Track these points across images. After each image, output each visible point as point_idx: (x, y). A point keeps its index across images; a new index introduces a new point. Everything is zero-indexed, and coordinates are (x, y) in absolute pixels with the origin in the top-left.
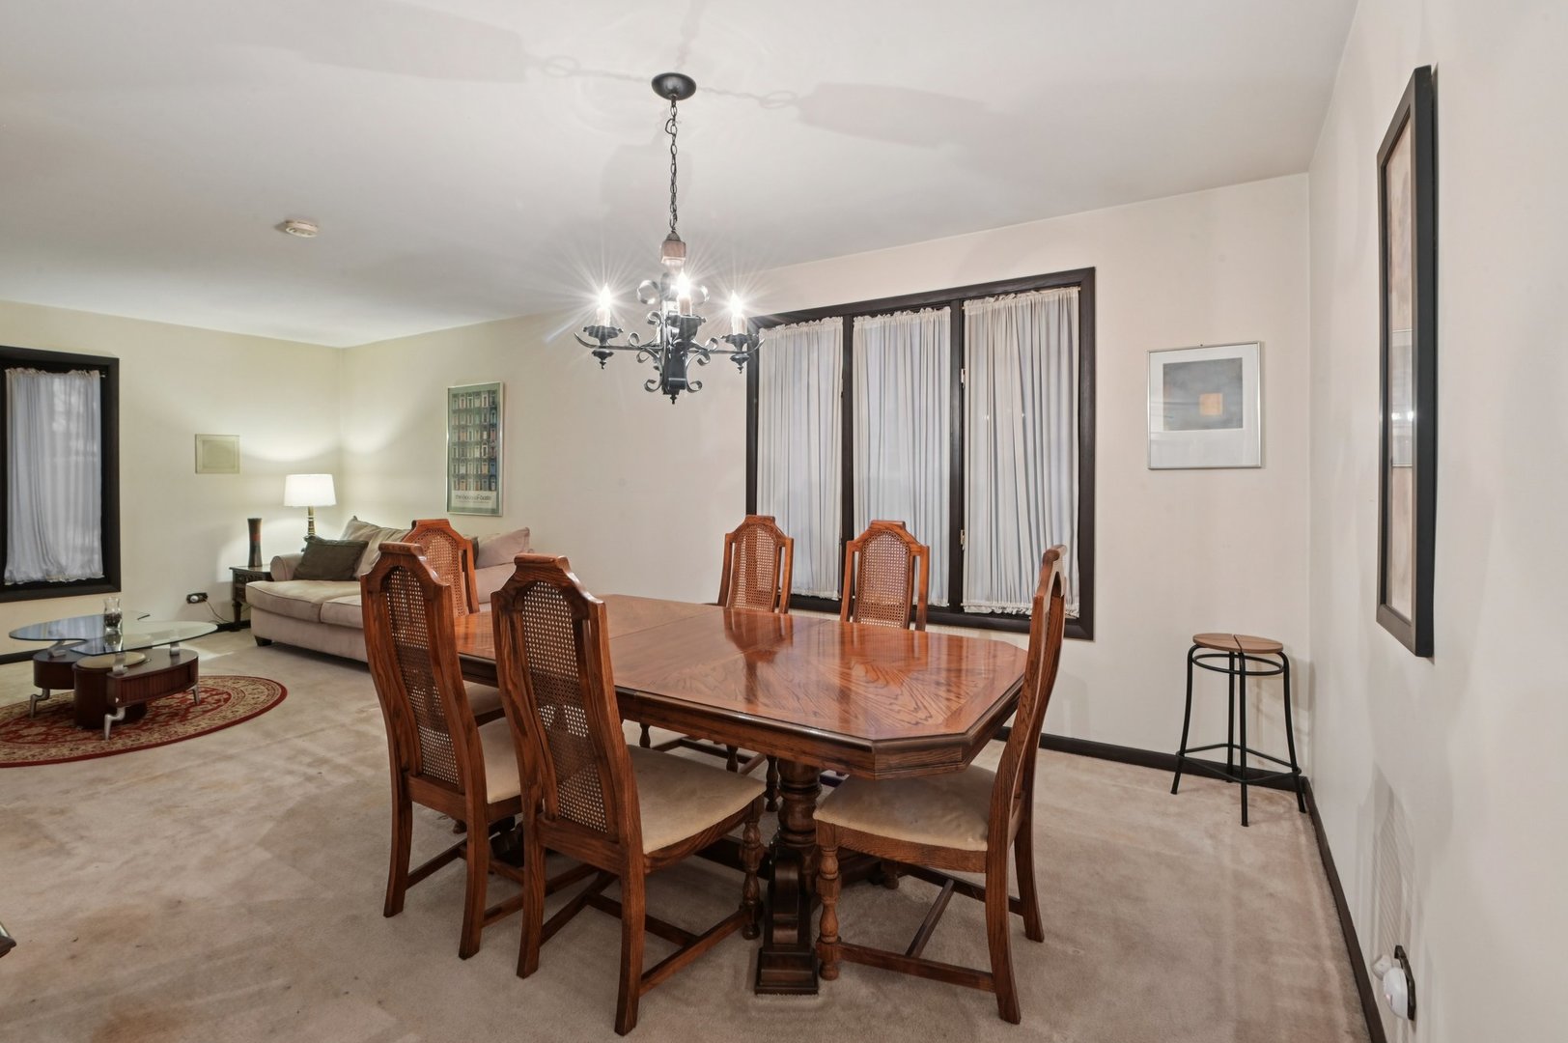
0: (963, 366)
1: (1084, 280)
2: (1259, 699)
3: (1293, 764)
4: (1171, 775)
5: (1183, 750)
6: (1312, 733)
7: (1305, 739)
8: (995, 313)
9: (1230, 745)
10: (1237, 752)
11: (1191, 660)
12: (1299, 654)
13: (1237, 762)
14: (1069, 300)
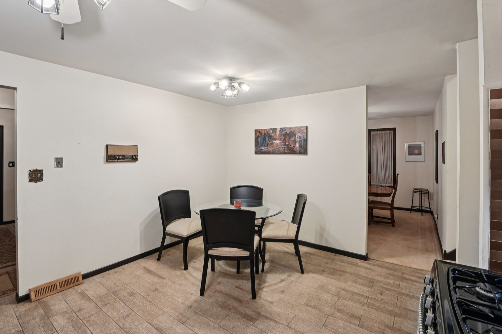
0: (371, 143)
1: (394, 130)
2: (424, 199)
3: (430, 208)
4: (410, 211)
5: (412, 207)
6: (433, 204)
7: (432, 205)
8: (377, 134)
9: (420, 206)
10: (421, 207)
11: (413, 192)
12: (431, 191)
13: (421, 208)
14: (391, 133)
